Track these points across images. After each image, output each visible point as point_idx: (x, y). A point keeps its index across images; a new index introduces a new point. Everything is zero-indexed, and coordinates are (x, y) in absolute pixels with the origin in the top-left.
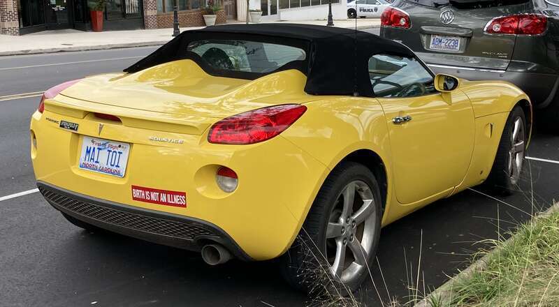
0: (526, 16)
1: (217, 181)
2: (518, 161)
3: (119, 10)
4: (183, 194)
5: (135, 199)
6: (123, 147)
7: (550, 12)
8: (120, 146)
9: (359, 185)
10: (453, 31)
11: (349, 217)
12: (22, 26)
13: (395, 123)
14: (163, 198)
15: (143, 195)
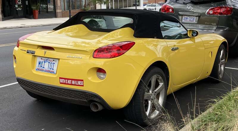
0: (223, 7)
1: (97, 75)
2: (222, 68)
3: (45, 10)
4: (82, 80)
5: (61, 83)
6: (55, 61)
7: (233, 5)
8: (54, 60)
9: (158, 76)
10: (192, 14)
11: (153, 90)
12: (3, 17)
13: (172, 50)
14: (73, 82)
15: (65, 81)
